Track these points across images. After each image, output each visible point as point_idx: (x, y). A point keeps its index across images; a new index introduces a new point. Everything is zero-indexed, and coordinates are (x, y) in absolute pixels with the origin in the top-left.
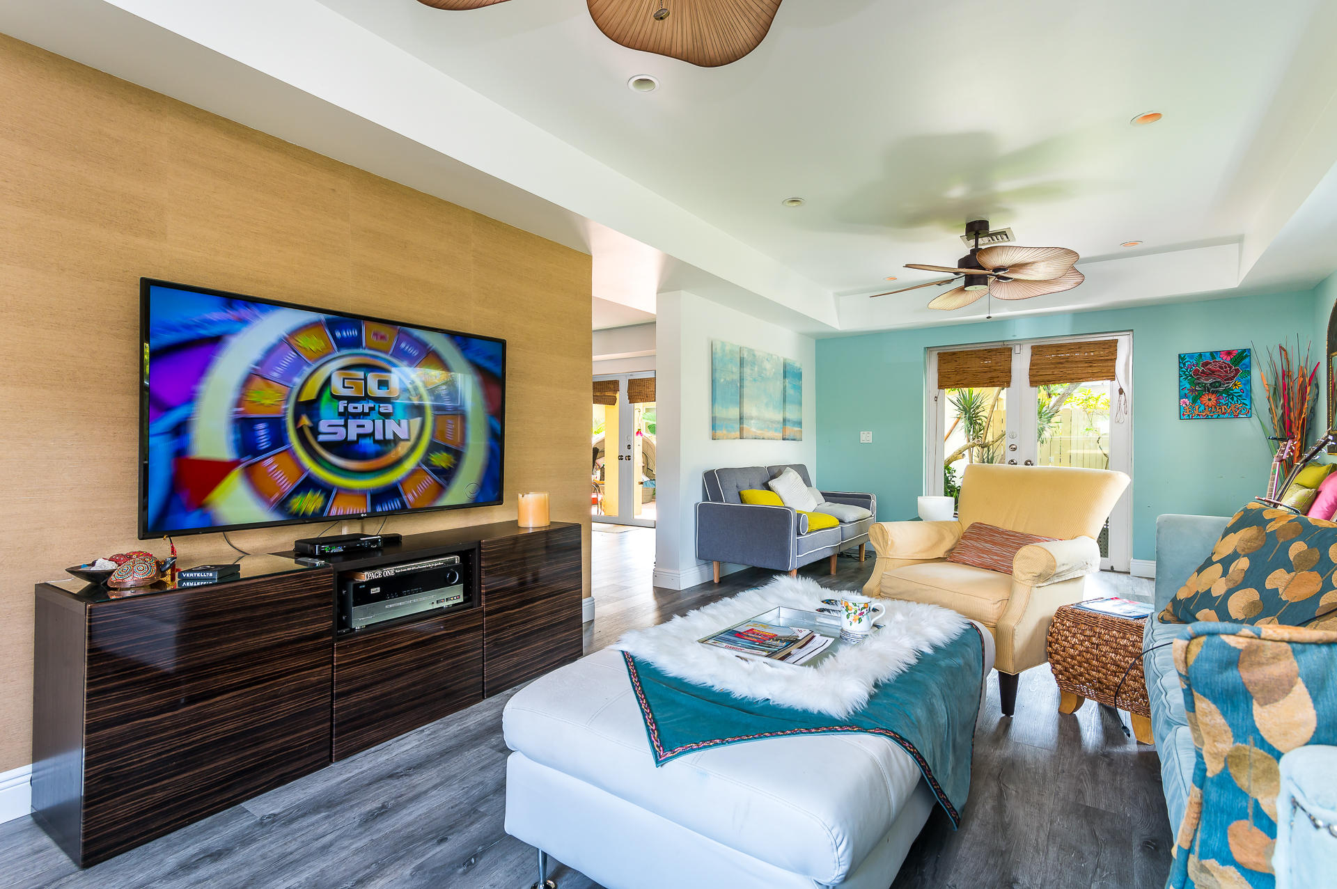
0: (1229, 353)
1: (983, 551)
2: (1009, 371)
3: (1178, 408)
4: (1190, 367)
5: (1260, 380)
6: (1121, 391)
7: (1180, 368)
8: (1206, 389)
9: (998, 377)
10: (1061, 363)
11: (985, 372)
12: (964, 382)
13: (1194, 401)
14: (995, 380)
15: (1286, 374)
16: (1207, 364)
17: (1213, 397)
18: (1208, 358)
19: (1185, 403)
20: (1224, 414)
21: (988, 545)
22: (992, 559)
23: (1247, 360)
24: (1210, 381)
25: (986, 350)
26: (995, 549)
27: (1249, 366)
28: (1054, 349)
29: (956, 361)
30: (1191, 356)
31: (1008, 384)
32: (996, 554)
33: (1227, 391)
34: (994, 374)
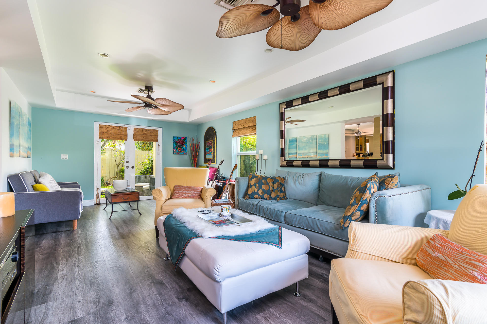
0: (183, 138)
1: (184, 193)
2: (127, 135)
3: (173, 151)
4: (176, 140)
5: (189, 145)
6: (159, 145)
7: (173, 140)
8: (179, 146)
9: (123, 137)
10: (143, 135)
11: (118, 135)
12: (110, 137)
13: (176, 150)
14: (122, 138)
15: (193, 144)
16: (179, 140)
17: (180, 149)
18: (179, 139)
19: (174, 150)
20: (182, 153)
21: (184, 191)
22: (187, 195)
23: (186, 140)
24: (180, 144)
25: (118, 126)
26: (187, 192)
27: (187, 142)
28: (141, 130)
29: (107, 129)
30: (176, 137)
31: (126, 140)
32: (188, 193)
33: (183, 147)
34: (122, 136)
